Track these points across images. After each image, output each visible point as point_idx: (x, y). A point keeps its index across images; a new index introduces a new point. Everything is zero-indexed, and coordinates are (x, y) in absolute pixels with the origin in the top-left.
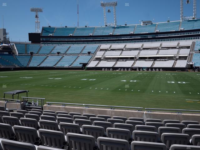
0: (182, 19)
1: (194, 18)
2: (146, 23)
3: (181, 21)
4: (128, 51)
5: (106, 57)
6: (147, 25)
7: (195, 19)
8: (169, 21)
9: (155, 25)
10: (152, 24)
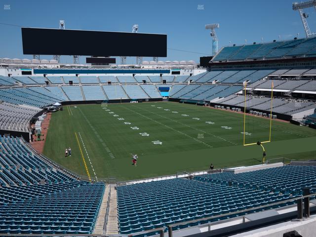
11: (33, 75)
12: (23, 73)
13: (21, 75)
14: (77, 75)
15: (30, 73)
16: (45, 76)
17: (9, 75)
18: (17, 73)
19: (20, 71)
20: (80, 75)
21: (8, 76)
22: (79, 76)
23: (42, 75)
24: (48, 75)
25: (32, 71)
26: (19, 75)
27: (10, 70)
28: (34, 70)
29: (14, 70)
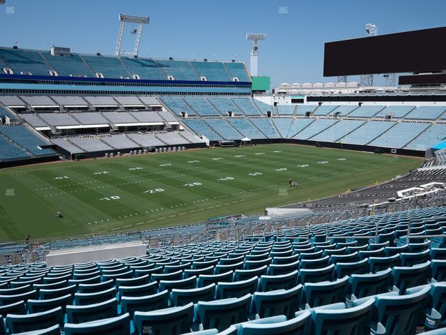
1: (136, 57)
2: (62, 52)
3: (119, 58)
6: (62, 55)
7: (138, 58)
11: (306, 102)
12: (293, 101)
13: (290, 103)
14: (360, 104)
15: (302, 101)
16: (320, 104)
17: (275, 104)
18: (285, 102)
19: (289, 99)
20: (365, 104)
21: (273, 104)
22: (362, 105)
23: (316, 103)
24: (325, 103)
25: (305, 99)
26: (287, 104)
27: (277, 98)
28: (308, 98)
29: (281, 98)
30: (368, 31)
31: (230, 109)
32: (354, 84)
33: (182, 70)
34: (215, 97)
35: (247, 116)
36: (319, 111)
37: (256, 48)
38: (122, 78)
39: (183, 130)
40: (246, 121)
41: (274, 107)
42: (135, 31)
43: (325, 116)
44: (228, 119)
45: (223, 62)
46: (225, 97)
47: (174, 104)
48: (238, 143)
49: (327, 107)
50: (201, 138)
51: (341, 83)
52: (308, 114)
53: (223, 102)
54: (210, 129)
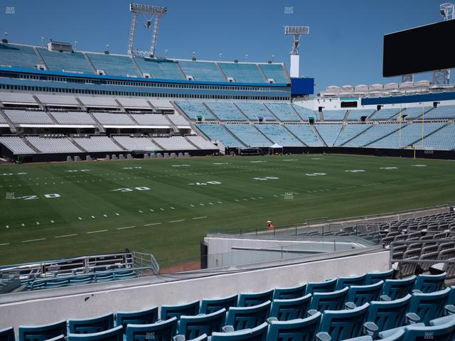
0: (132, 53)
1: (152, 56)
2: (61, 48)
3: (131, 57)
4: (60, 111)
5: (22, 126)
6: (61, 51)
7: (155, 58)
8: (107, 52)
9: (81, 56)
10: (73, 52)
11: (360, 107)
12: (343, 105)
13: (339, 108)
14: (435, 104)
15: (354, 104)
16: (379, 108)
17: (320, 109)
18: (333, 106)
19: (337, 102)
20: (442, 103)
21: (318, 109)
22: (438, 105)
23: (375, 107)
24: (385, 107)
25: (359, 102)
26: (335, 109)
27: (321, 101)
28: (362, 100)
29: (327, 101)
30: (443, 13)
31: (262, 114)
32: (425, 82)
33: (205, 71)
34: (244, 101)
35: (282, 121)
36: (379, 115)
37: (297, 44)
38: (128, 76)
39: (195, 135)
40: (280, 127)
41: (318, 112)
42: (149, 24)
43: (388, 119)
44: (256, 125)
45: (257, 64)
46: (257, 101)
47: (191, 108)
48: (265, 151)
49: (389, 110)
50: (216, 145)
51: (406, 83)
52: (363, 119)
53: (252, 107)
54: (229, 135)
